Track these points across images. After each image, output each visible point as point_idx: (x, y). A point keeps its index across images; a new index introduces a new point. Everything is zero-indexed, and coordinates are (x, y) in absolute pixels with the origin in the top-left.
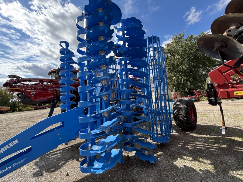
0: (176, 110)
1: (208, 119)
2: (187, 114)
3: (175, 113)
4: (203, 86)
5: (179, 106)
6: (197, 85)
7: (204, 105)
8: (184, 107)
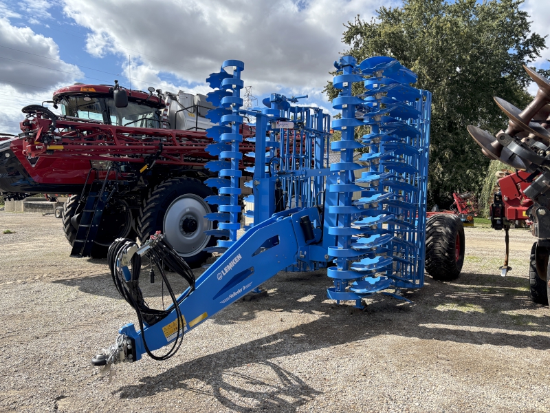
0: (431, 238)
1: (482, 265)
2: (450, 245)
3: (428, 243)
4: (477, 182)
5: (438, 230)
6: (461, 176)
7: (474, 239)
8: (447, 233)
